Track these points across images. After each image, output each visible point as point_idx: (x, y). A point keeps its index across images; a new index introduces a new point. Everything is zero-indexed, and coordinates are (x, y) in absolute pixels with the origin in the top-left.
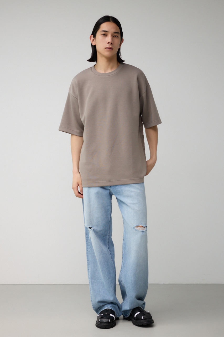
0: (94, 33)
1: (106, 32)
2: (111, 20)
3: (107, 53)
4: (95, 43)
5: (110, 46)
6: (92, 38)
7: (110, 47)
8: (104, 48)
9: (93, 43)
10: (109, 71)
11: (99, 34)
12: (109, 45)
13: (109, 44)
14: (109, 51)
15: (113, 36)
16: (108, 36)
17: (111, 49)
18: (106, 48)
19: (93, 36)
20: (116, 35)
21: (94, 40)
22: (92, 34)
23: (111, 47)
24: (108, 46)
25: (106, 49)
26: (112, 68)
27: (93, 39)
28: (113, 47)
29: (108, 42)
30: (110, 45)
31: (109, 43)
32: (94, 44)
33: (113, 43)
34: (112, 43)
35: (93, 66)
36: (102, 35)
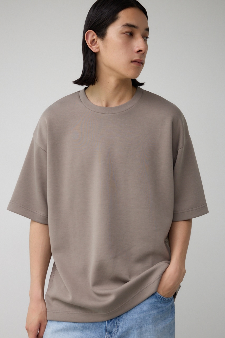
1: (134, 29)
6: (91, 37)
8: (129, 60)
13: (141, 52)
24: (138, 56)
25: (133, 65)
26: (120, 100)
29: (137, 49)
32: (95, 50)
35: (82, 90)
36: (124, 33)
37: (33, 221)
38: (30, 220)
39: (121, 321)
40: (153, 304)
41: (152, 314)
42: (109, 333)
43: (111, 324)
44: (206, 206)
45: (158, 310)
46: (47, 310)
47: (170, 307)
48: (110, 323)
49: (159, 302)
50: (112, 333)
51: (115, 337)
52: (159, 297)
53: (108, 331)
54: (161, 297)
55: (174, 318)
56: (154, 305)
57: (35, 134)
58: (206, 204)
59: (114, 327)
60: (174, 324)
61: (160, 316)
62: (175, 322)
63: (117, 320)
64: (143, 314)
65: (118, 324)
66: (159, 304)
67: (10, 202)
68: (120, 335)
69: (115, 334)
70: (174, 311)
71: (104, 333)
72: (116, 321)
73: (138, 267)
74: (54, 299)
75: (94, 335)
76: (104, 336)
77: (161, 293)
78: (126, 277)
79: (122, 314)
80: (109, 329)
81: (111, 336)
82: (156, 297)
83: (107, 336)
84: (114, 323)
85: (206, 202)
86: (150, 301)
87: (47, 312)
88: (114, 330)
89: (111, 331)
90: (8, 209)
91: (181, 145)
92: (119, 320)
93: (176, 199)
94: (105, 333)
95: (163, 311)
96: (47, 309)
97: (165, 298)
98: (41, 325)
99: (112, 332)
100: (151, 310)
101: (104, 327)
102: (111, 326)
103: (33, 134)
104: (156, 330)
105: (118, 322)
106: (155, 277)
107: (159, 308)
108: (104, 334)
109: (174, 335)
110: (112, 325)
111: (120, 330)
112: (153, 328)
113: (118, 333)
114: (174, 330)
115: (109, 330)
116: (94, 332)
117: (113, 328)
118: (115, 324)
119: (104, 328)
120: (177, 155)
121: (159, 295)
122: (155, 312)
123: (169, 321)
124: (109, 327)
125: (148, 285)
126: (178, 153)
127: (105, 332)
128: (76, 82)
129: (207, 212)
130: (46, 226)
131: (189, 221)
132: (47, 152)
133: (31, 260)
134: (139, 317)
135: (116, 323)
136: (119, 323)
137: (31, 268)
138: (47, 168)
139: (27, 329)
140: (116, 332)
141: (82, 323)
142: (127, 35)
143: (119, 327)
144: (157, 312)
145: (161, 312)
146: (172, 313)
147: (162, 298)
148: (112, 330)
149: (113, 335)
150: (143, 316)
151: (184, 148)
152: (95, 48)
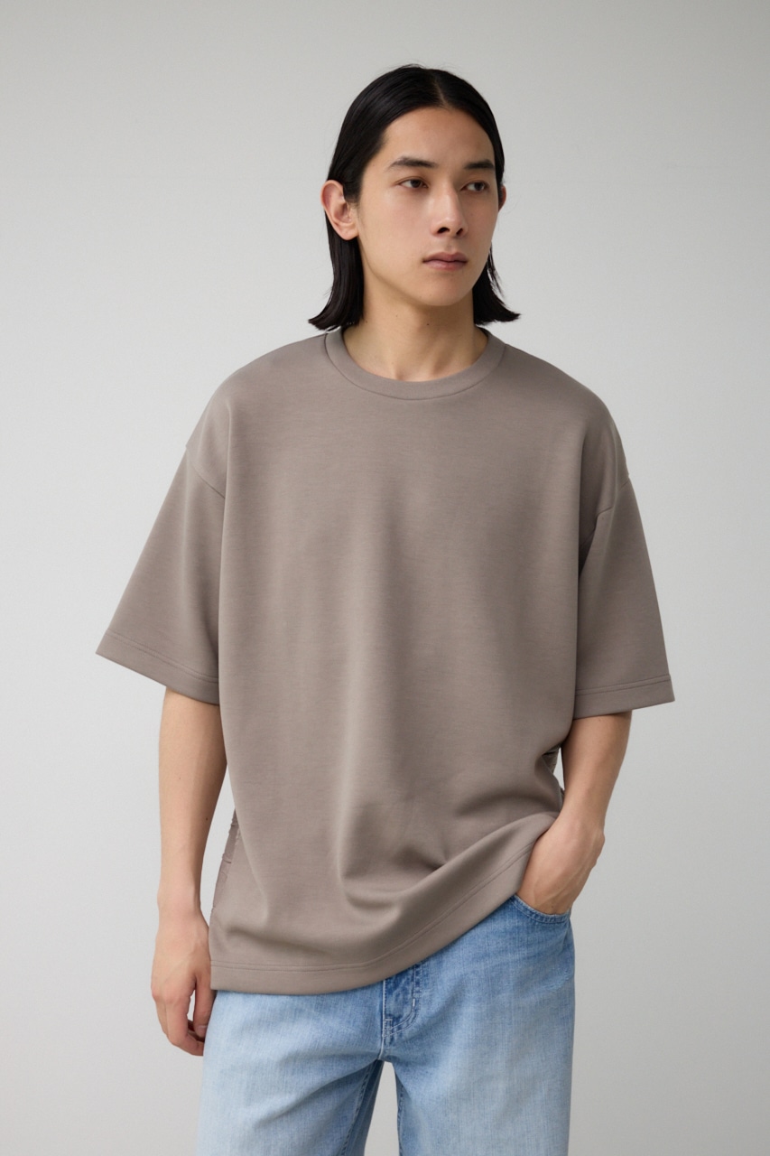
1: (425, 170)
2: (442, 97)
3: (431, 289)
4: (353, 226)
5: (449, 247)
6: (337, 198)
7: (454, 251)
8: (418, 257)
9: (342, 224)
11: (378, 178)
12: (445, 238)
13: (447, 234)
14: (442, 275)
15: (467, 187)
16: (434, 191)
17: (458, 262)
18: (425, 261)
19: (338, 188)
20: (477, 176)
21: (344, 207)
22: (333, 175)
23: (457, 254)
24: (438, 246)
25: (426, 267)
27: (343, 201)
28: (467, 254)
29: (438, 225)
30: (453, 243)
31: (443, 230)
32: (346, 233)
33: (466, 230)
34: (460, 232)
36: (400, 183)
37: (171, 690)
39: (425, 984)
40: (511, 933)
41: (508, 963)
42: (393, 1021)
43: (398, 995)
44: (668, 680)
45: (526, 952)
46: (212, 963)
47: (561, 945)
48: (395, 992)
49: (528, 928)
50: (401, 1020)
51: (410, 1029)
52: (528, 912)
53: (390, 1015)
54: (532, 913)
55: (573, 976)
56: (514, 938)
57: (191, 444)
59: (406, 1003)
60: (571, 992)
61: (531, 968)
62: (574, 989)
63: (414, 983)
64: (483, 964)
65: (416, 995)
66: (528, 933)
67: (106, 634)
68: (425, 1023)
69: (410, 1021)
70: (572, 958)
71: (378, 1020)
72: (409, 988)
73: (468, 826)
74: (237, 931)
75: (350, 1030)
76: (379, 1027)
77: (530, 899)
78: (434, 852)
79: (428, 959)
80: (392, 1010)
81: (399, 1028)
82: (520, 914)
83: (388, 1027)
84: (407, 993)
85: (667, 669)
86: (500, 925)
87: (212, 968)
88: (406, 1011)
89: (397, 1015)
90: (99, 652)
91: (605, 501)
92: (418, 983)
93: (584, 655)
94: (382, 1021)
95: (539, 954)
96: (212, 957)
97: (545, 915)
98: (198, 983)
99: (400, 1017)
100: (505, 951)
101: (378, 1004)
102: (396, 1000)
103: (187, 446)
104: (519, 1008)
105: (417, 989)
106: (513, 851)
107: (529, 945)
108: (379, 1024)
109: (573, 1025)
110: (401, 997)
111: (423, 1011)
112: (510, 1003)
113: (418, 1020)
114: (573, 1011)
115: (392, 1013)
116: (349, 1022)
117: (403, 1008)
118: (409, 996)
119: (378, 1008)
120: (594, 530)
121: (526, 909)
122: (517, 957)
123: (557, 983)
124: (392, 1006)
125: (496, 874)
126: (599, 524)
127: (380, 1017)
129: (668, 697)
131: (623, 716)
132: (227, 494)
133: (162, 803)
134: (474, 972)
135: (410, 992)
136: (418, 992)
137: (162, 826)
139: (157, 999)
140: (413, 1016)
141: (315, 997)
142: (406, 187)
143: (421, 1002)
144: (524, 959)
145: (535, 956)
146: (566, 962)
147: (537, 915)
148: (401, 1011)
149: (404, 1026)
150: (483, 968)
151: (613, 510)
152: (346, 227)
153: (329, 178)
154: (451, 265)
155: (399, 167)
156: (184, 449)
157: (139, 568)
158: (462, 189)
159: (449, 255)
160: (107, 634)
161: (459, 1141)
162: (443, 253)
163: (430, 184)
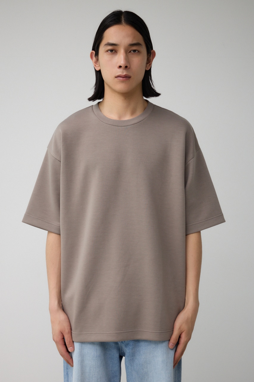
0: (96, 48)
1: (115, 46)
2: (123, 21)
3: (120, 86)
4: (99, 66)
5: (123, 72)
7: (125, 74)
8: (114, 76)
10: (128, 117)
11: (102, 49)
12: (121, 70)
13: (122, 68)
14: (122, 82)
15: (130, 52)
16: (118, 53)
17: (127, 77)
18: (116, 77)
19: (94, 52)
20: (134, 48)
21: (97, 60)
23: (126, 75)
24: (120, 72)
25: (117, 79)
29: (118, 65)
31: (120, 67)
32: (98, 69)
33: (128, 66)
34: (126, 67)
35: (96, 105)
36: (107, 51)
37: (50, 232)
38: (47, 231)
44: (222, 215)
57: (49, 147)
58: (222, 213)
85: (222, 211)
90: (23, 221)
103: (48, 148)
128: (90, 99)
129: (223, 221)
130: (58, 236)
132: (61, 161)
133: (48, 272)
137: (48, 280)
138: (61, 178)
142: (109, 52)
151: (195, 159)
152: (97, 66)
153: (92, 50)
154: (124, 79)
155: (106, 46)
156: (47, 149)
157: (34, 191)
158: (129, 52)
159: (123, 75)
160: (25, 215)
161: (148, 378)
162: (121, 75)
163: (117, 51)
